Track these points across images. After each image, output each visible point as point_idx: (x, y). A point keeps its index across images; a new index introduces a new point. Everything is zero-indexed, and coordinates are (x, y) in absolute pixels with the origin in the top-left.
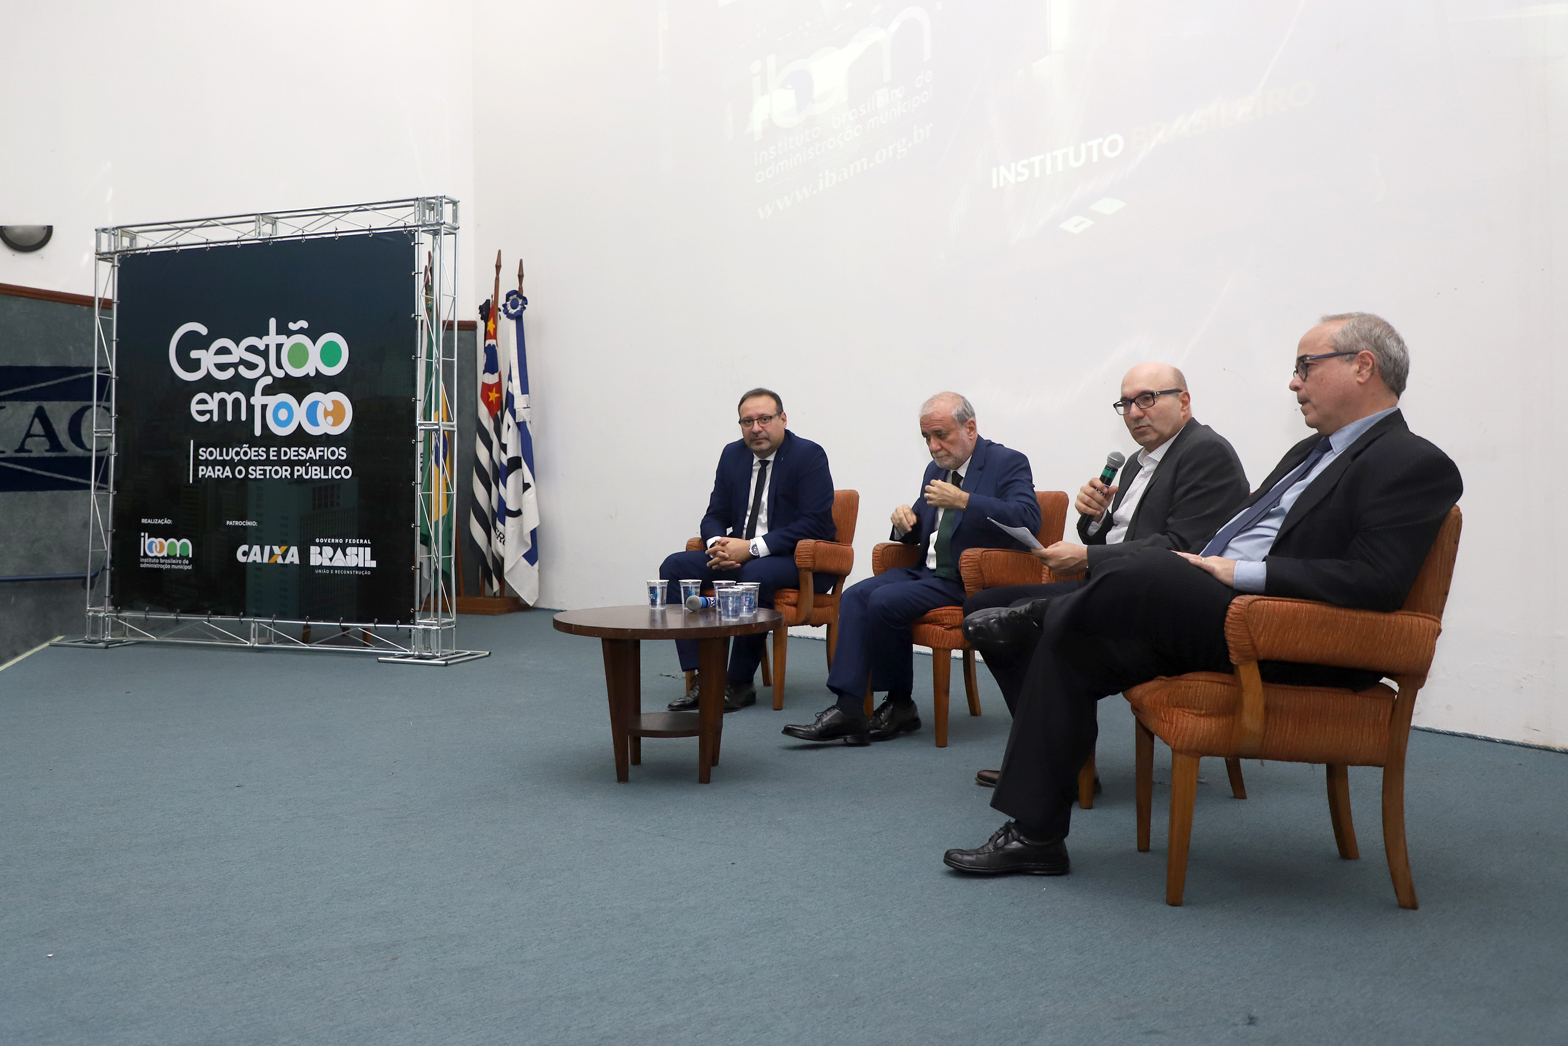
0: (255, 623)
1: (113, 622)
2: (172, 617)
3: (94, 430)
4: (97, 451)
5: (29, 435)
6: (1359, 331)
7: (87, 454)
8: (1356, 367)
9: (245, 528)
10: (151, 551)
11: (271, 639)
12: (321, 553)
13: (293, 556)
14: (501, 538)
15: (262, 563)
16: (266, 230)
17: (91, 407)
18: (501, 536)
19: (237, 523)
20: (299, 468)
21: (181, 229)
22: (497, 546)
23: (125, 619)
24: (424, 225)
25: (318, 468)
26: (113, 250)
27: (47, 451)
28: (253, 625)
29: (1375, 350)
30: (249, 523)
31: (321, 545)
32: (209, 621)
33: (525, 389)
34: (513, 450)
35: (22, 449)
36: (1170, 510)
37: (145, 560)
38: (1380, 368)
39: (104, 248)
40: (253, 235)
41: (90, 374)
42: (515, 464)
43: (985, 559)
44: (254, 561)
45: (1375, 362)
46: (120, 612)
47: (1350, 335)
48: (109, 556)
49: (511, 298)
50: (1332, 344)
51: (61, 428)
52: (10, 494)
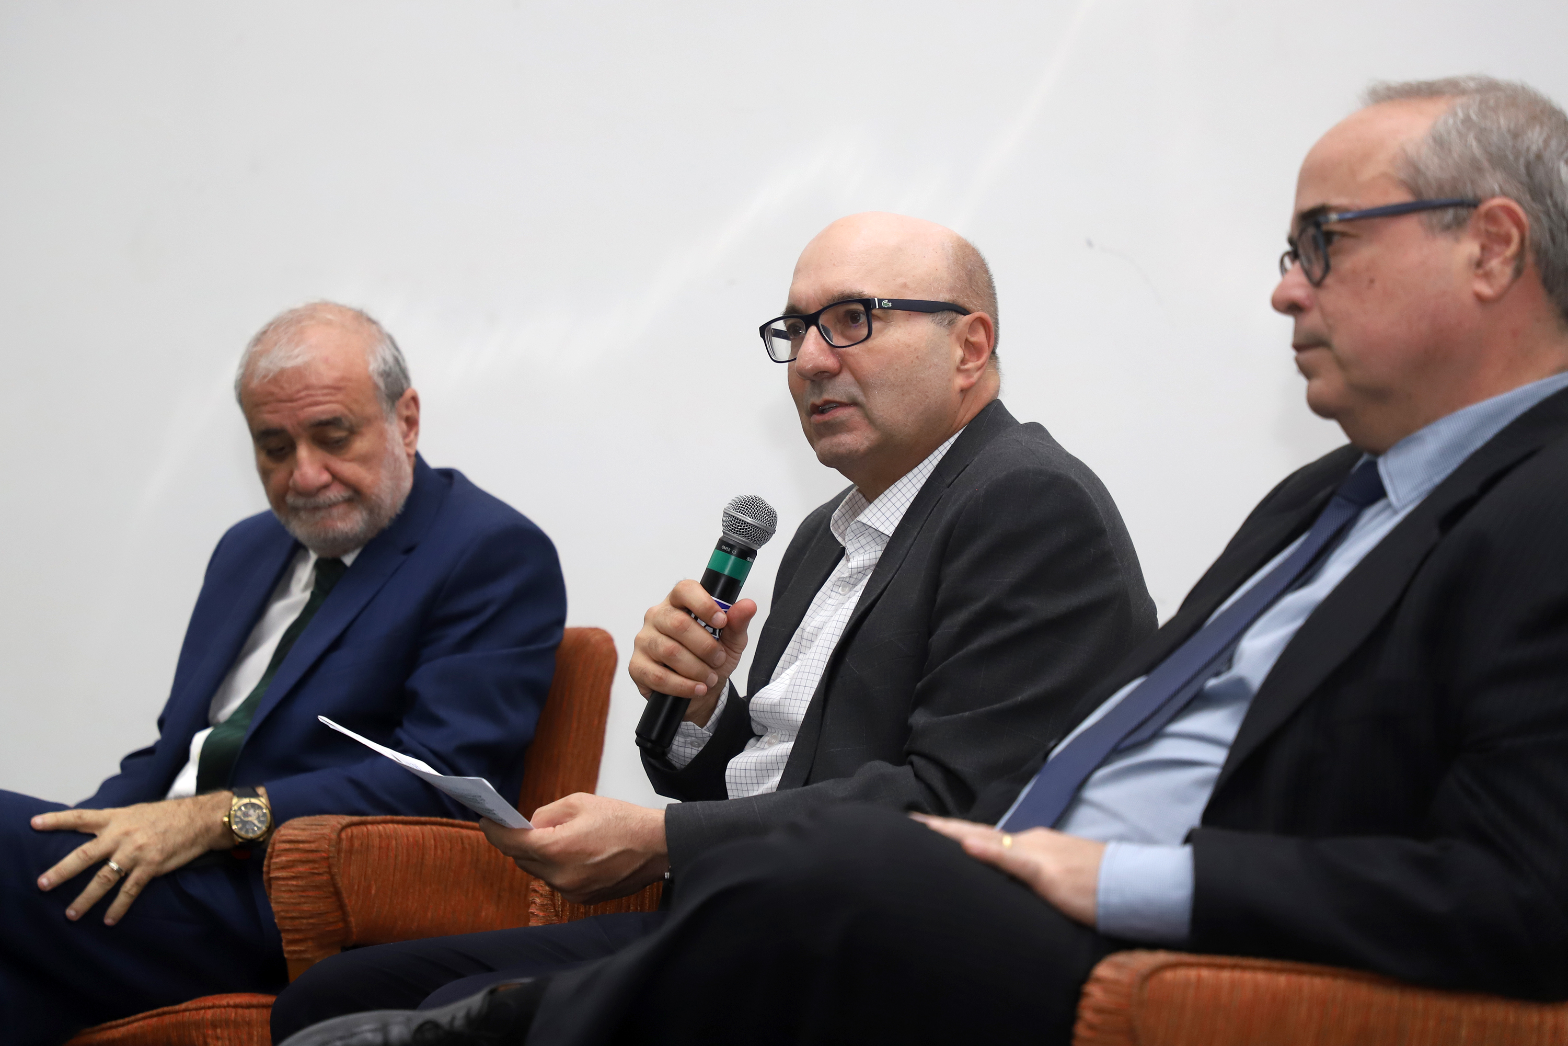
6: (1482, 135)
8: (1470, 248)
29: (1528, 197)
36: (919, 685)
38: (1539, 252)
43: (350, 851)
45: (1527, 234)
47: (1457, 148)
50: (1403, 175)
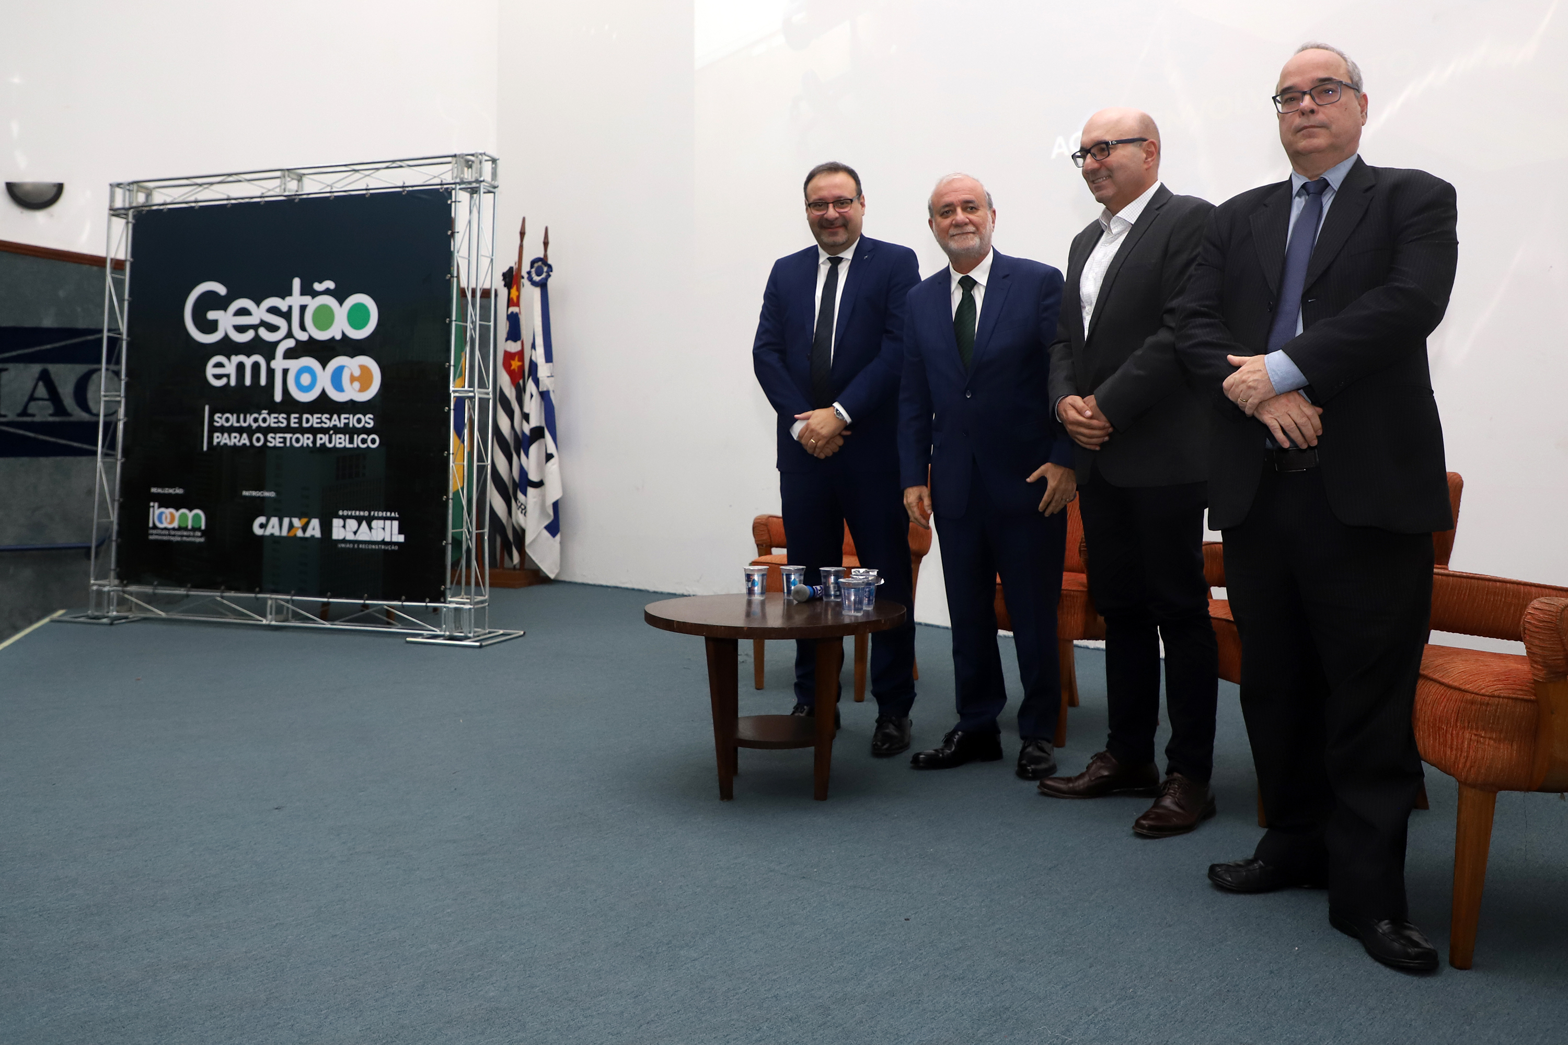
0: (271, 599)
1: (118, 596)
2: (182, 592)
3: (102, 393)
4: (105, 416)
5: (32, 398)
7: (94, 419)
9: (263, 499)
10: (161, 522)
11: (288, 617)
12: (344, 527)
13: (314, 529)
14: (522, 509)
15: (280, 537)
16: (292, 187)
17: (100, 370)
18: (523, 507)
19: (254, 493)
20: (322, 436)
21: (200, 185)
22: (518, 517)
23: (131, 594)
24: (462, 183)
25: (341, 436)
26: (127, 205)
27: (51, 415)
28: (269, 602)
30: (267, 494)
31: (344, 518)
32: (222, 597)
33: (549, 358)
34: (536, 420)
35: (24, 413)
37: (154, 532)
39: (119, 204)
40: (278, 191)
41: (98, 336)
42: (537, 434)
44: (272, 535)
46: (126, 586)
48: (115, 527)
49: (536, 265)
51: (66, 392)
52: (11, 460)
